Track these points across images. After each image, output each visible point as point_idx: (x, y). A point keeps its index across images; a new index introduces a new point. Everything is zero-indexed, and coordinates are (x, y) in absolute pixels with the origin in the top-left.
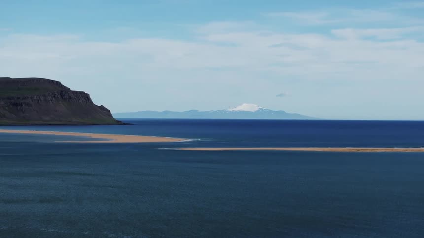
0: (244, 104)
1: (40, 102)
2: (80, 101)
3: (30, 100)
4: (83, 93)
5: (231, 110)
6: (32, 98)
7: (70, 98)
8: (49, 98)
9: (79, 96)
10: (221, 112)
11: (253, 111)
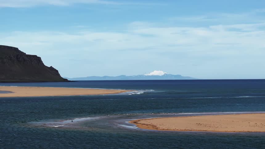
4: (36, 56)
9: (32, 58)
10: (140, 76)
11: (160, 75)
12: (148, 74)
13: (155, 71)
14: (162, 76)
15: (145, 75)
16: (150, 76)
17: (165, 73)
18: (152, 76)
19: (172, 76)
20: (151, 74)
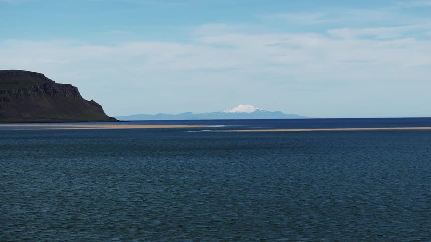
0: (240, 106)
1: (19, 96)
2: (66, 96)
3: (8, 95)
4: (70, 86)
5: (226, 112)
6: (9, 92)
7: (55, 92)
8: (29, 92)
9: (66, 90)
10: (216, 114)
11: (249, 112)
12: (231, 111)
14: (252, 114)
15: (224, 112)
16: (232, 114)
17: (256, 109)
18: (236, 114)
20: (234, 111)
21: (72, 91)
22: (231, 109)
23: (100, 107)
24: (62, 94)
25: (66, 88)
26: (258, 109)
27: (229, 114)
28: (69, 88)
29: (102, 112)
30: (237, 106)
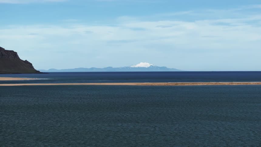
2: (10, 57)
4: (13, 51)
5: (133, 66)
9: (9, 54)
10: (127, 68)
11: (146, 67)
12: (135, 66)
13: (141, 63)
14: (148, 68)
15: (131, 67)
16: (136, 68)
17: (151, 65)
18: (139, 68)
19: (157, 67)
20: (138, 66)
21: (14, 54)
22: (136, 65)
23: (31, 64)
24: (7, 56)
25: (10, 53)
26: (152, 65)
27: (134, 68)
28: (12, 53)
29: (33, 67)
30: (139, 63)
